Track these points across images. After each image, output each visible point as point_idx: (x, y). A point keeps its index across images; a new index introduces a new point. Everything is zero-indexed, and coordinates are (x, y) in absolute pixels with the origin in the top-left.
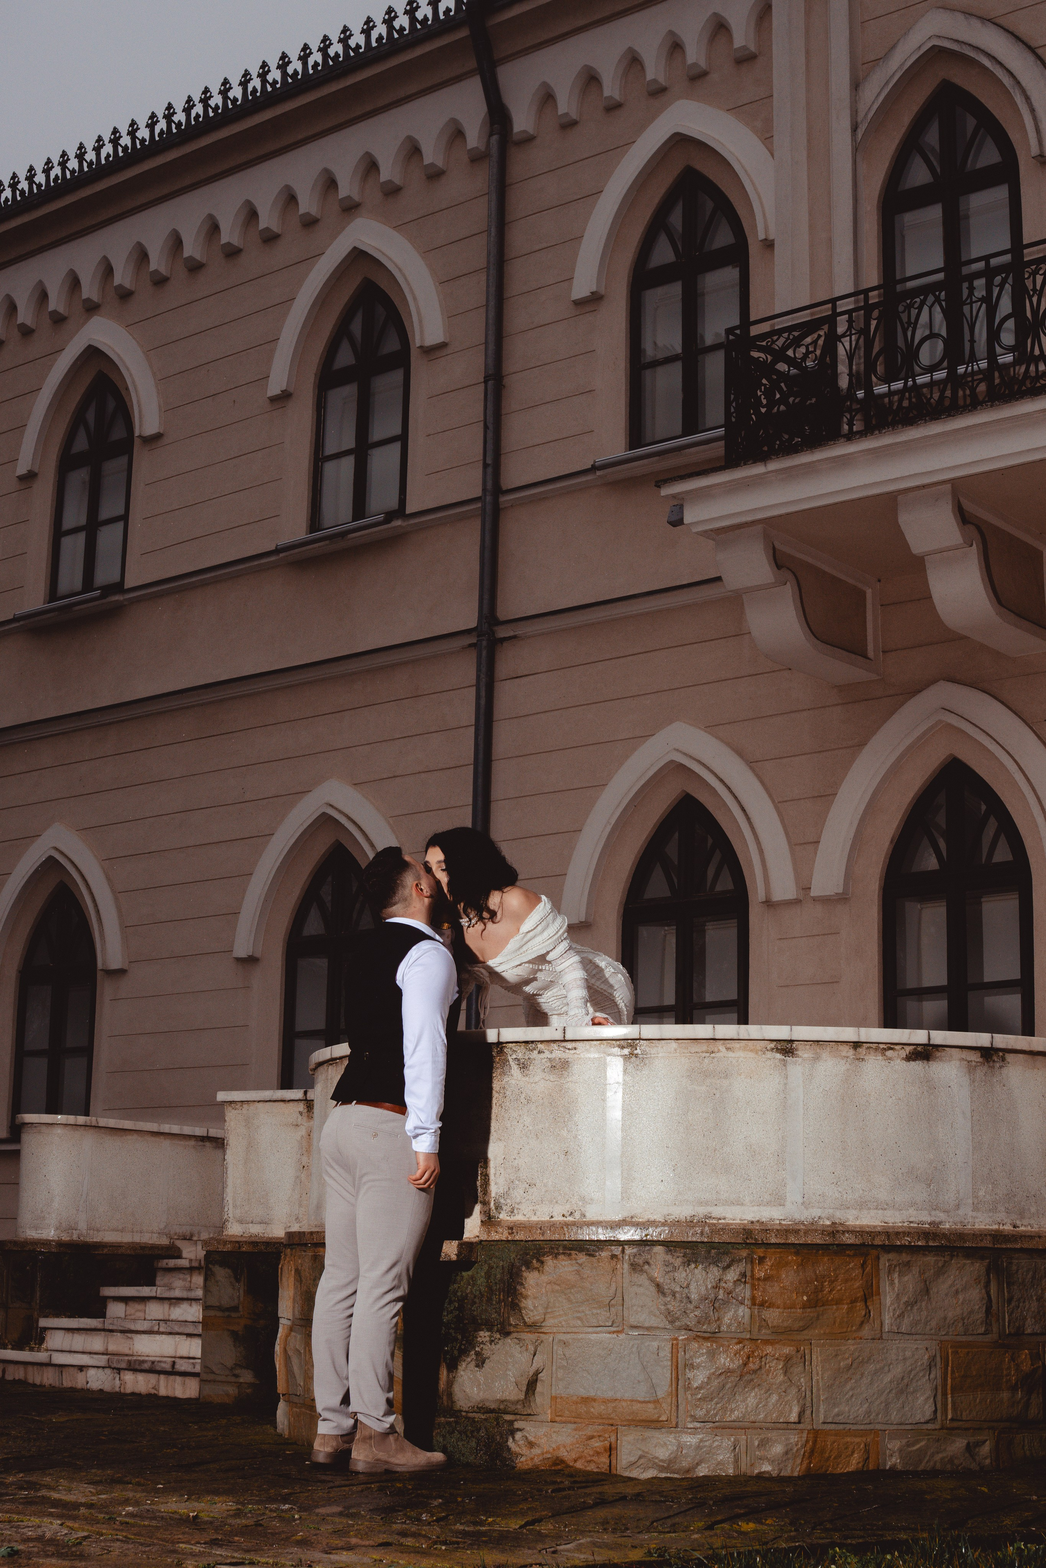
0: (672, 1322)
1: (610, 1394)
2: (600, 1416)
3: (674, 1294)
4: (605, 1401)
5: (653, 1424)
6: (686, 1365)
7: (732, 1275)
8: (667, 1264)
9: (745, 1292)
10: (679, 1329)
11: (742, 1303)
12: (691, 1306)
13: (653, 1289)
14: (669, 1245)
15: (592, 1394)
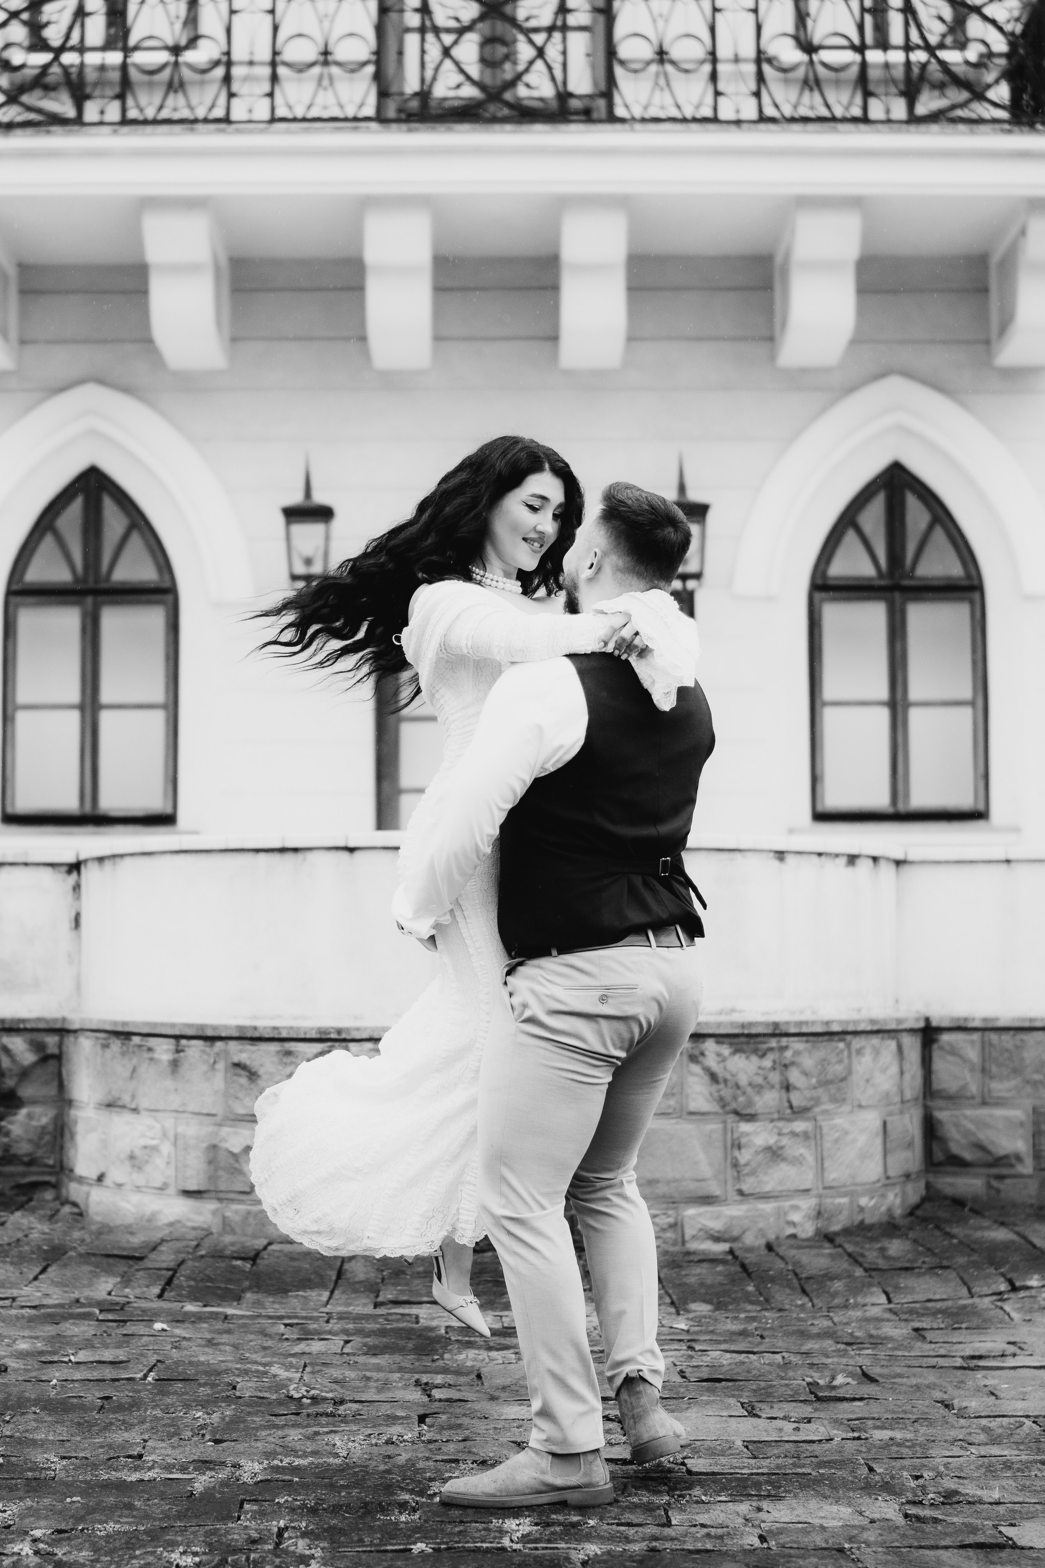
0: (723, 1107)
1: (670, 1175)
2: (664, 1196)
3: (725, 1081)
4: (668, 1182)
5: (707, 1200)
6: (733, 1145)
7: (767, 1063)
8: (719, 1055)
9: (775, 1077)
10: (728, 1113)
11: (772, 1087)
12: (739, 1092)
13: (707, 1078)
14: (720, 1038)
15: (657, 1175)
